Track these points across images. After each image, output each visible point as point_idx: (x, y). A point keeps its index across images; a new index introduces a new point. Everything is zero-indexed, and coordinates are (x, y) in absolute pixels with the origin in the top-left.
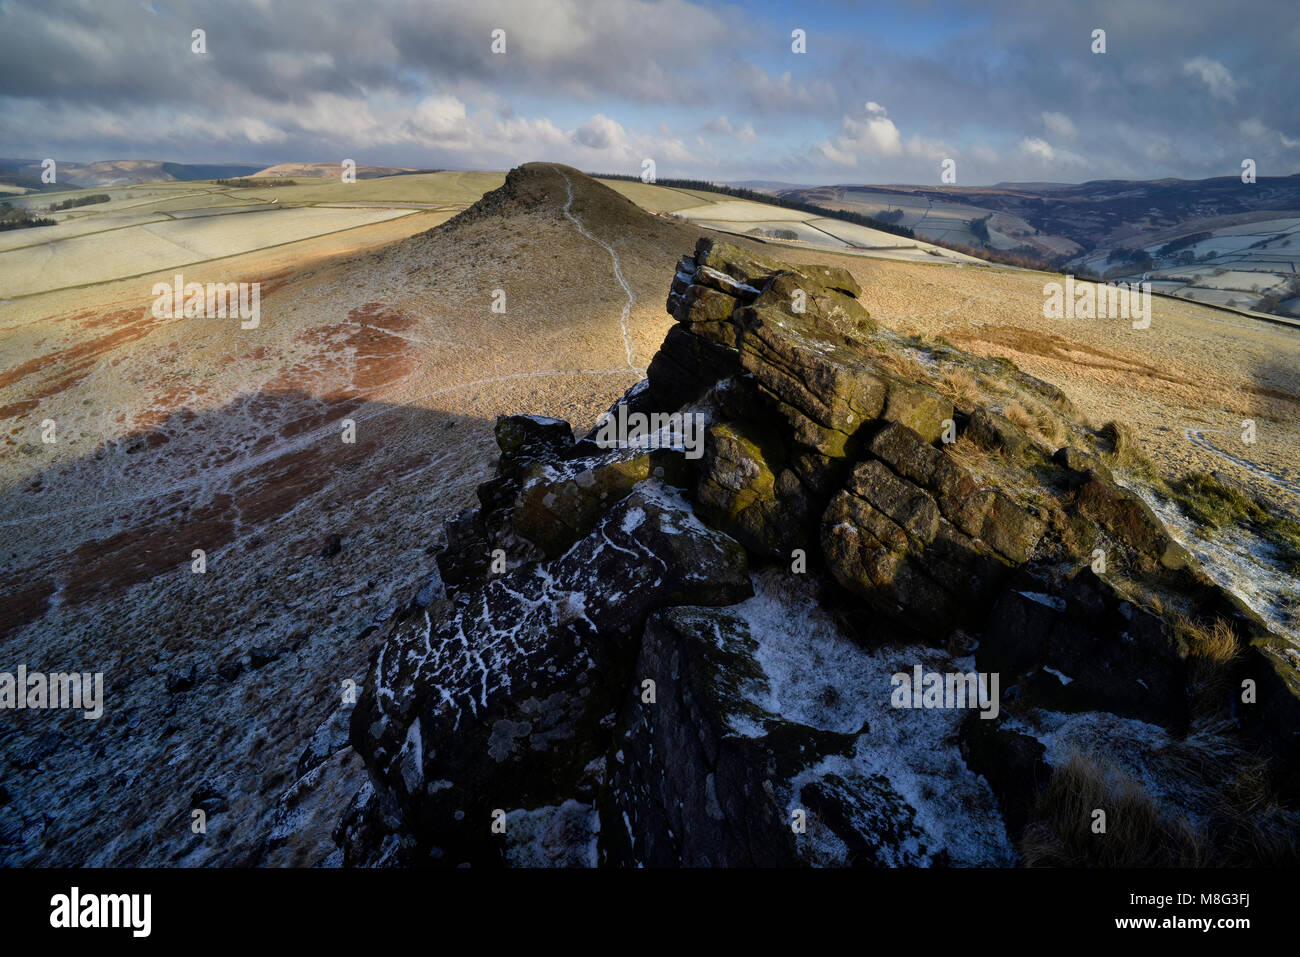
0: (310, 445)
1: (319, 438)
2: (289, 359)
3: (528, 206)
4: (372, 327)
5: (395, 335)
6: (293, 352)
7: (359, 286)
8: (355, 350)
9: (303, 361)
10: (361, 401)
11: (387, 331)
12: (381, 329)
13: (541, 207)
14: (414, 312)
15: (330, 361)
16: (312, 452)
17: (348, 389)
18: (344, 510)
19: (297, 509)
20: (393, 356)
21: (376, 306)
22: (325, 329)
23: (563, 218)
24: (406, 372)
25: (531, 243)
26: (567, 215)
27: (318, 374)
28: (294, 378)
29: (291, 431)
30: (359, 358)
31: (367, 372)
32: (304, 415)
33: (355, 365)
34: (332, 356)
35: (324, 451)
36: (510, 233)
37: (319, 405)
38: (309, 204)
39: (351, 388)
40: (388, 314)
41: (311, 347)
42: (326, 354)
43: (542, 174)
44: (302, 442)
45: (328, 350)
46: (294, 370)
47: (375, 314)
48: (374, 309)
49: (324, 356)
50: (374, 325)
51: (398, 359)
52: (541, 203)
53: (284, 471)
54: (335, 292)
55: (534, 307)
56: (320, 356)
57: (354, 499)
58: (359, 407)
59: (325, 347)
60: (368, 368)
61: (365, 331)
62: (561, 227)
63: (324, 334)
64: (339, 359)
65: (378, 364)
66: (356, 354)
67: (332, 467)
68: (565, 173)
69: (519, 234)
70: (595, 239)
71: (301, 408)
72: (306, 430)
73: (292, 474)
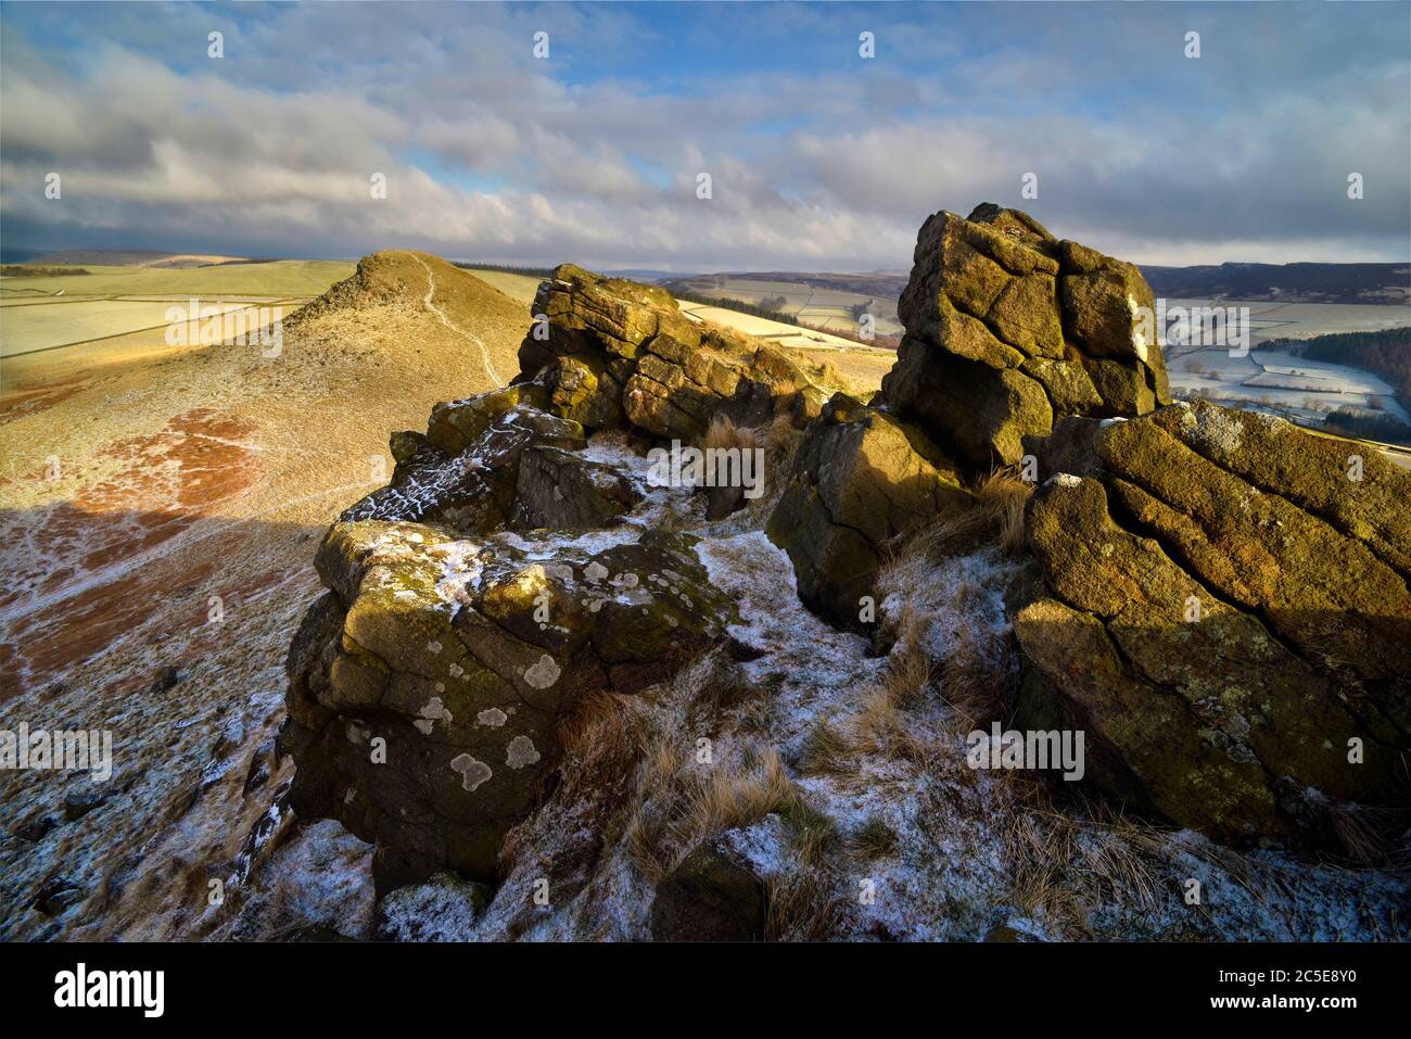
0: (124, 576)
1: (136, 566)
2: (91, 477)
3: (384, 297)
4: (200, 435)
5: (230, 443)
6: (96, 469)
7: (182, 390)
8: (179, 463)
9: (110, 478)
10: (191, 519)
11: (220, 440)
12: (212, 438)
13: (399, 299)
14: (252, 417)
15: (146, 478)
16: (130, 582)
17: (170, 509)
18: (177, 640)
19: (113, 647)
20: (230, 467)
21: (206, 411)
22: (138, 441)
23: (425, 310)
24: (246, 483)
25: (390, 337)
26: (430, 306)
27: (131, 492)
28: (98, 500)
29: (96, 561)
30: (185, 471)
31: (197, 487)
32: (115, 541)
33: (179, 480)
34: (149, 471)
35: (145, 580)
36: (362, 327)
37: (134, 529)
38: (108, 296)
39: (176, 506)
40: (221, 421)
41: (120, 461)
42: (141, 469)
43: (399, 263)
44: (112, 573)
45: (143, 465)
46: (98, 490)
47: (204, 420)
48: (203, 416)
49: (139, 472)
50: (204, 434)
51: (235, 470)
52: (399, 294)
53: (90, 607)
54: (149, 398)
55: (396, 406)
56: (132, 472)
57: (190, 627)
58: (188, 527)
59: (140, 461)
60: (197, 482)
61: (192, 441)
62: (423, 320)
63: (138, 446)
64: (158, 474)
65: (209, 477)
66: (181, 468)
67: (156, 597)
68: (426, 261)
69: (375, 328)
70: (463, 332)
71: (109, 534)
72: (119, 558)
73: (100, 610)
